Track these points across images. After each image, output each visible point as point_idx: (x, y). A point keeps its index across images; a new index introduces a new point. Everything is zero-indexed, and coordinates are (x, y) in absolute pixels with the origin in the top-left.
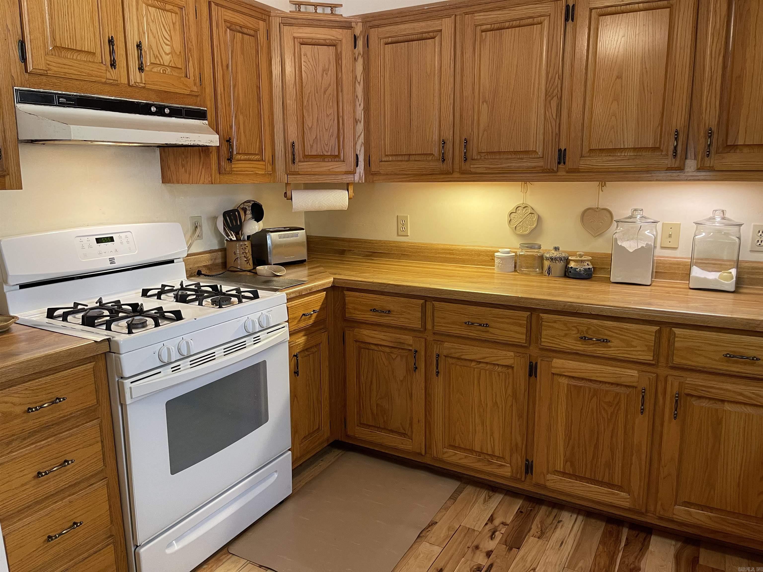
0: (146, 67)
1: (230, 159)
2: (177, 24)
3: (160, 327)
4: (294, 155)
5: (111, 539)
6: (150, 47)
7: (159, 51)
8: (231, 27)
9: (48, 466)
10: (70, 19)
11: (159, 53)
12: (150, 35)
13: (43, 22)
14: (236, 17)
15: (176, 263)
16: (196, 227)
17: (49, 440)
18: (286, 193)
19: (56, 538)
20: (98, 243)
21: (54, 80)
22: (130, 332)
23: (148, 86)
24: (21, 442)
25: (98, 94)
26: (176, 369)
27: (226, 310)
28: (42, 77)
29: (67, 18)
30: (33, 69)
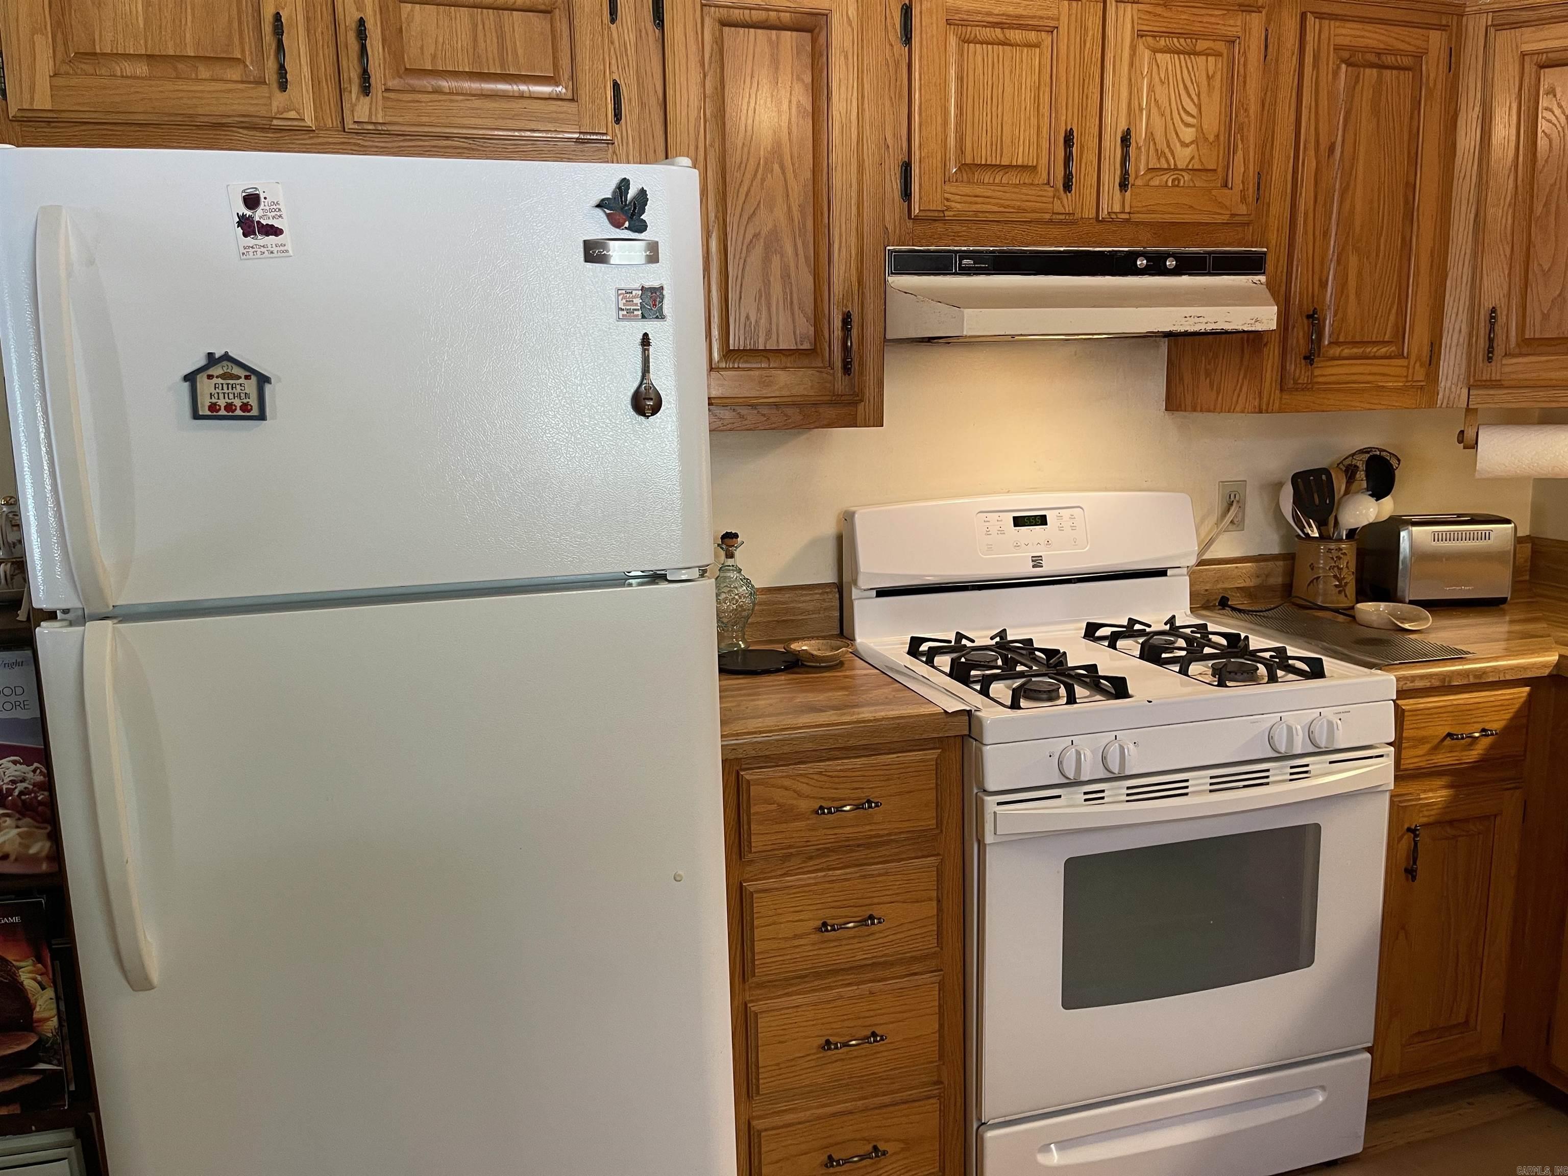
0: (1136, 177)
1: (1309, 358)
2: (1218, 76)
3: (1075, 706)
4: (1491, 341)
5: (936, 1087)
6: (1151, 136)
7: (1168, 142)
8: (1352, 59)
9: (841, 917)
10: (994, 109)
11: (1169, 146)
12: (1154, 110)
13: (945, 123)
14: (1367, 34)
15: (1170, 576)
16: (1231, 504)
17: (848, 871)
18: (1462, 432)
19: (836, 1048)
20: (1016, 525)
21: (957, 228)
22: (1015, 705)
23: (1136, 217)
24: (804, 862)
25: (1034, 245)
26: (1095, 797)
27: (1236, 692)
28: (937, 224)
29: (989, 109)
30: (920, 210)
